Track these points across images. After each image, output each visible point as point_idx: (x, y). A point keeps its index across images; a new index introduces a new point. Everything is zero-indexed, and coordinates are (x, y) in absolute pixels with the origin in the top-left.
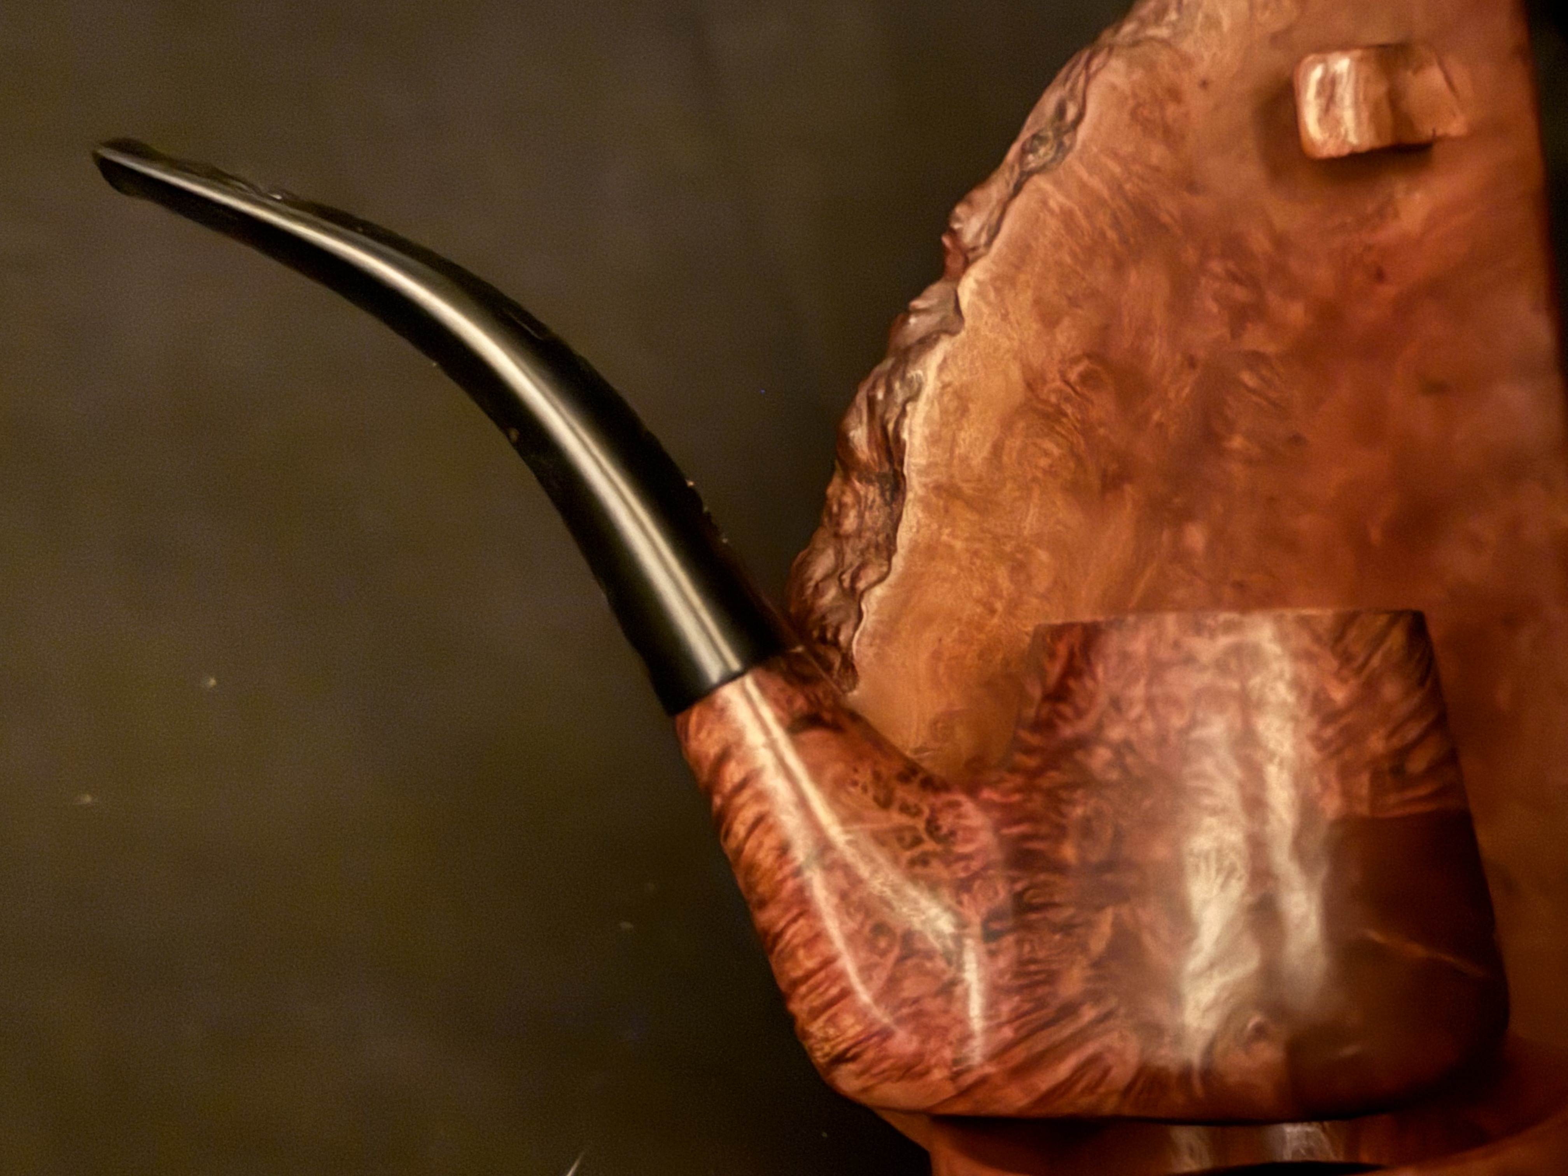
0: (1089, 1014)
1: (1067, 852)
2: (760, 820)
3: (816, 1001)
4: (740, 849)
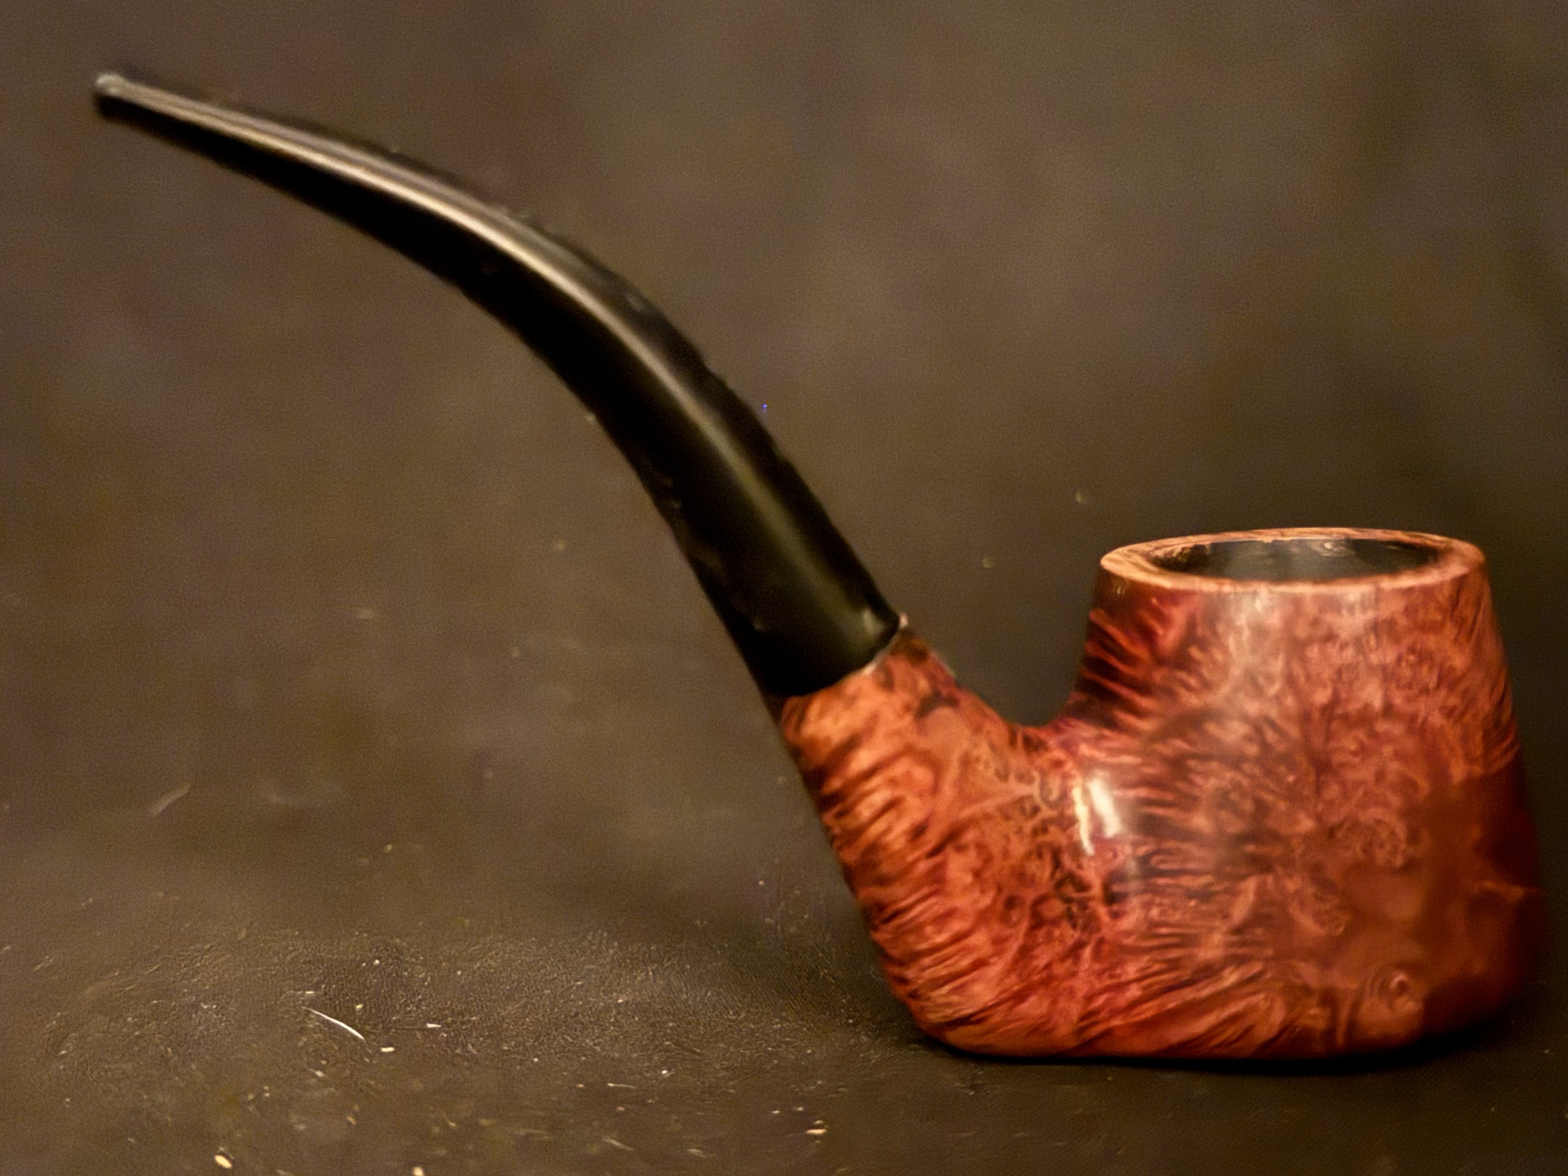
0: (1231, 977)
1: (1200, 821)
2: (891, 805)
3: (942, 971)
4: (861, 830)
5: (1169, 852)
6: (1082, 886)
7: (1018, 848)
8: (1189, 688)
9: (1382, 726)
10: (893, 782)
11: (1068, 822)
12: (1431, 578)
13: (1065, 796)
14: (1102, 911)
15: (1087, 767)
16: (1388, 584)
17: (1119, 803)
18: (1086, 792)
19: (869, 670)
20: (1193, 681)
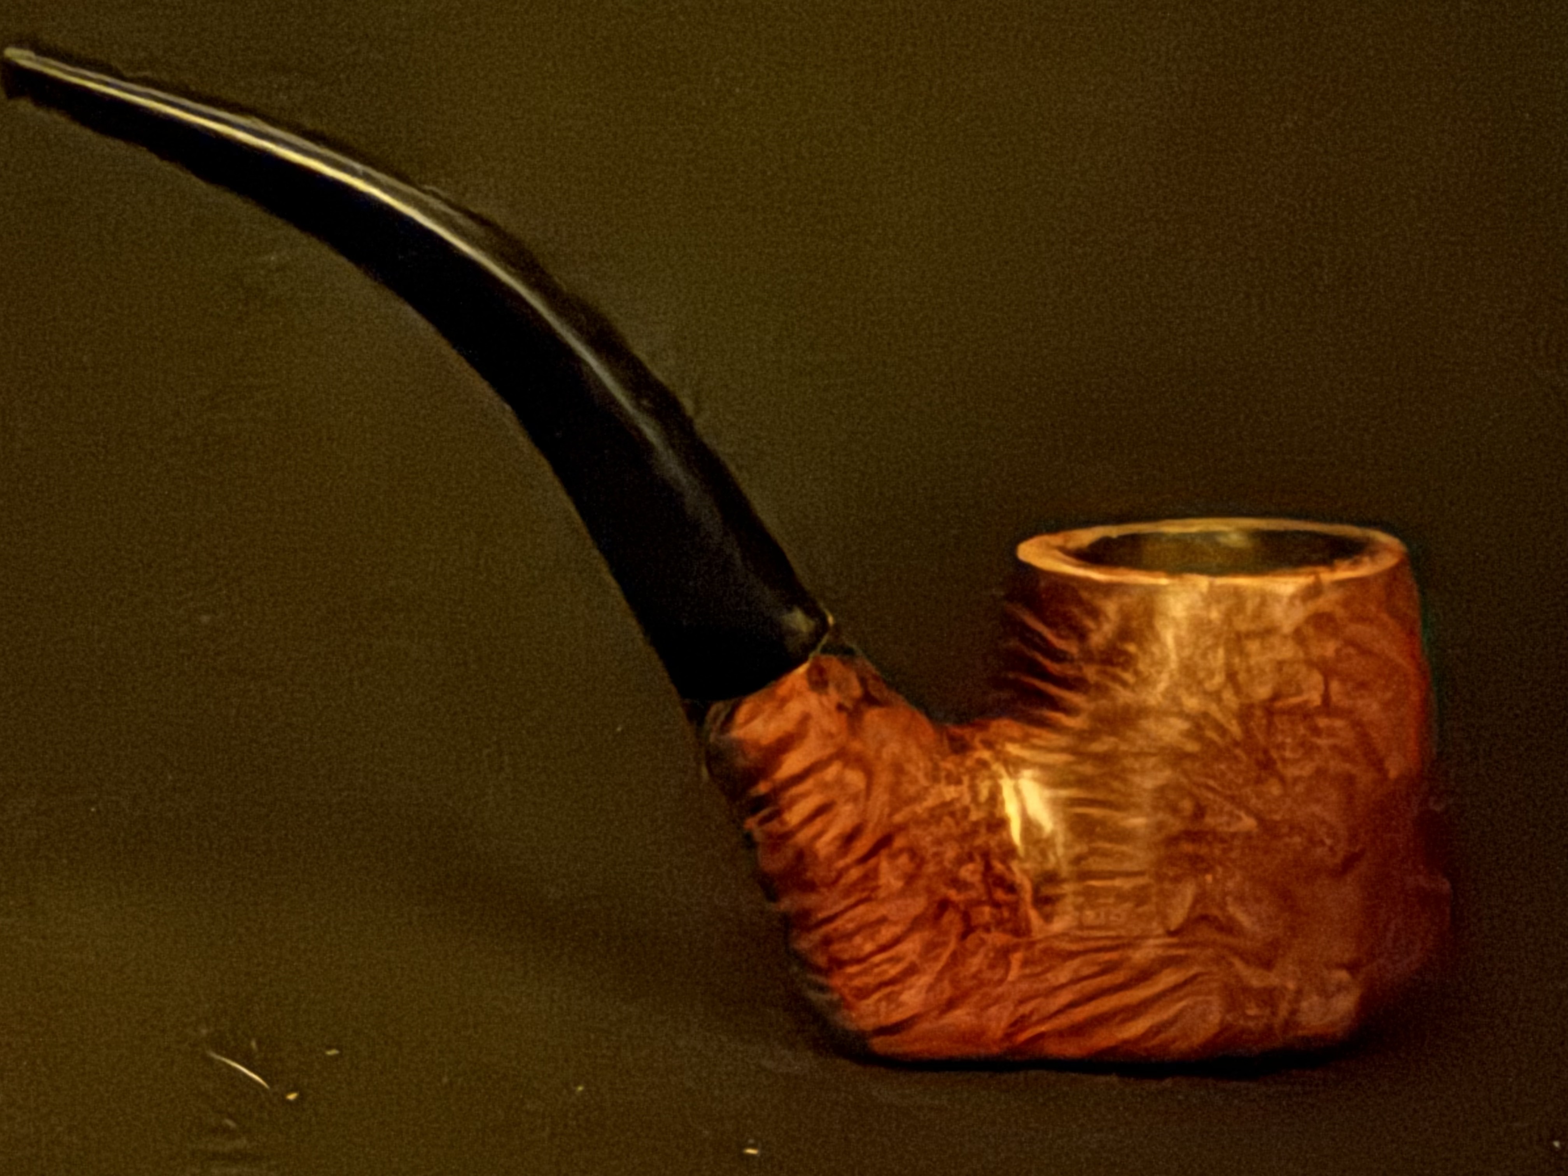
0: (1168, 978)
1: (1137, 822)
2: (821, 810)
3: (869, 980)
4: (787, 835)
5: (1105, 854)
6: (1011, 888)
7: (951, 852)
8: (1124, 684)
9: (1322, 722)
10: (825, 786)
11: (999, 824)
12: (1365, 569)
13: (995, 798)
14: (1033, 915)
15: (1014, 766)
16: (1327, 576)
17: (1054, 804)
18: (1018, 791)
19: (802, 669)
20: (1128, 677)
